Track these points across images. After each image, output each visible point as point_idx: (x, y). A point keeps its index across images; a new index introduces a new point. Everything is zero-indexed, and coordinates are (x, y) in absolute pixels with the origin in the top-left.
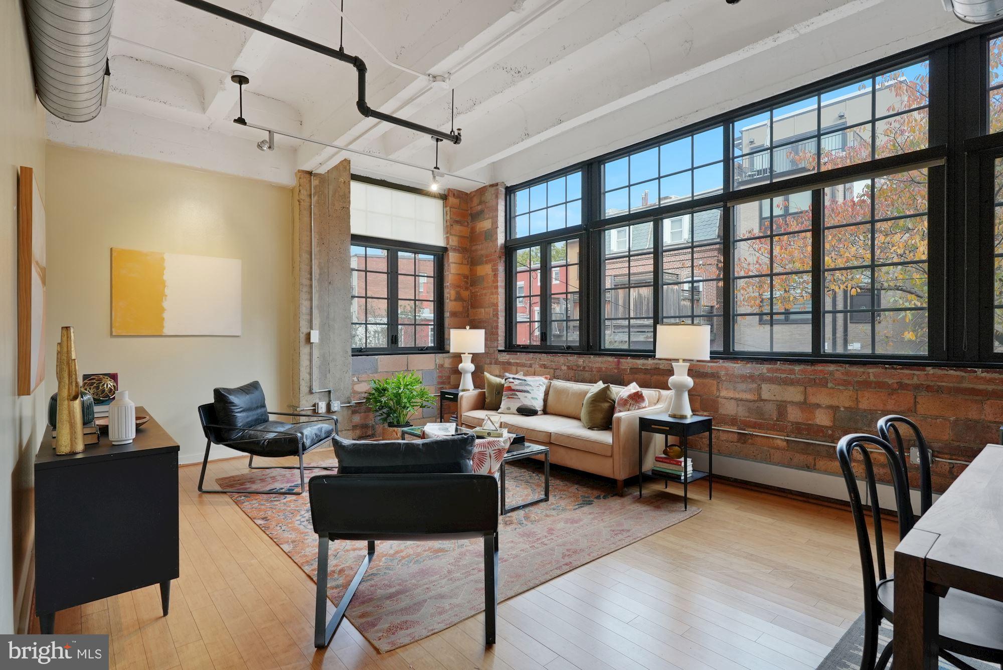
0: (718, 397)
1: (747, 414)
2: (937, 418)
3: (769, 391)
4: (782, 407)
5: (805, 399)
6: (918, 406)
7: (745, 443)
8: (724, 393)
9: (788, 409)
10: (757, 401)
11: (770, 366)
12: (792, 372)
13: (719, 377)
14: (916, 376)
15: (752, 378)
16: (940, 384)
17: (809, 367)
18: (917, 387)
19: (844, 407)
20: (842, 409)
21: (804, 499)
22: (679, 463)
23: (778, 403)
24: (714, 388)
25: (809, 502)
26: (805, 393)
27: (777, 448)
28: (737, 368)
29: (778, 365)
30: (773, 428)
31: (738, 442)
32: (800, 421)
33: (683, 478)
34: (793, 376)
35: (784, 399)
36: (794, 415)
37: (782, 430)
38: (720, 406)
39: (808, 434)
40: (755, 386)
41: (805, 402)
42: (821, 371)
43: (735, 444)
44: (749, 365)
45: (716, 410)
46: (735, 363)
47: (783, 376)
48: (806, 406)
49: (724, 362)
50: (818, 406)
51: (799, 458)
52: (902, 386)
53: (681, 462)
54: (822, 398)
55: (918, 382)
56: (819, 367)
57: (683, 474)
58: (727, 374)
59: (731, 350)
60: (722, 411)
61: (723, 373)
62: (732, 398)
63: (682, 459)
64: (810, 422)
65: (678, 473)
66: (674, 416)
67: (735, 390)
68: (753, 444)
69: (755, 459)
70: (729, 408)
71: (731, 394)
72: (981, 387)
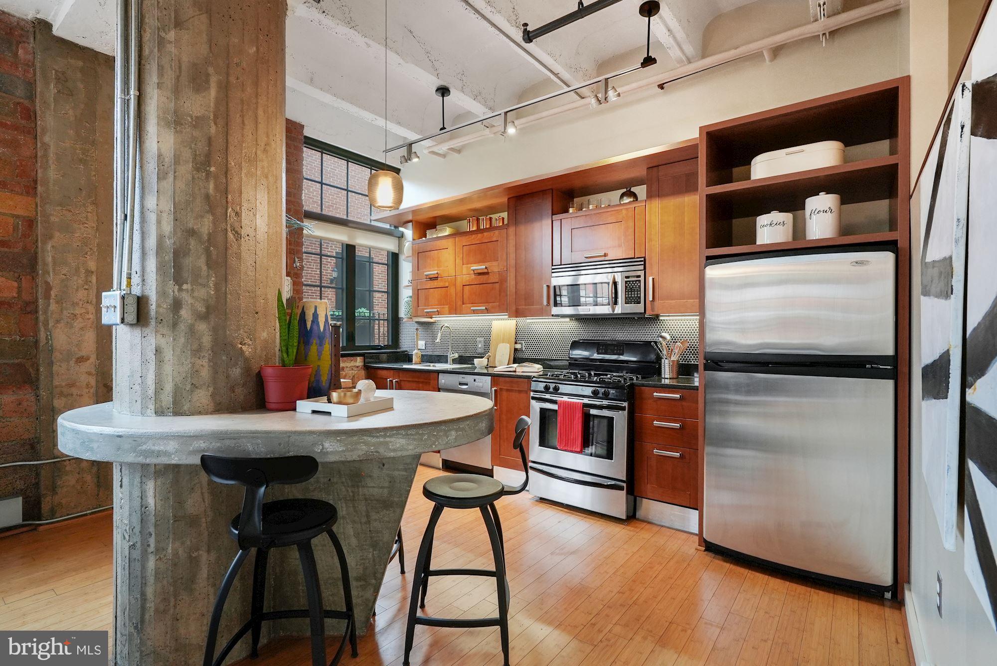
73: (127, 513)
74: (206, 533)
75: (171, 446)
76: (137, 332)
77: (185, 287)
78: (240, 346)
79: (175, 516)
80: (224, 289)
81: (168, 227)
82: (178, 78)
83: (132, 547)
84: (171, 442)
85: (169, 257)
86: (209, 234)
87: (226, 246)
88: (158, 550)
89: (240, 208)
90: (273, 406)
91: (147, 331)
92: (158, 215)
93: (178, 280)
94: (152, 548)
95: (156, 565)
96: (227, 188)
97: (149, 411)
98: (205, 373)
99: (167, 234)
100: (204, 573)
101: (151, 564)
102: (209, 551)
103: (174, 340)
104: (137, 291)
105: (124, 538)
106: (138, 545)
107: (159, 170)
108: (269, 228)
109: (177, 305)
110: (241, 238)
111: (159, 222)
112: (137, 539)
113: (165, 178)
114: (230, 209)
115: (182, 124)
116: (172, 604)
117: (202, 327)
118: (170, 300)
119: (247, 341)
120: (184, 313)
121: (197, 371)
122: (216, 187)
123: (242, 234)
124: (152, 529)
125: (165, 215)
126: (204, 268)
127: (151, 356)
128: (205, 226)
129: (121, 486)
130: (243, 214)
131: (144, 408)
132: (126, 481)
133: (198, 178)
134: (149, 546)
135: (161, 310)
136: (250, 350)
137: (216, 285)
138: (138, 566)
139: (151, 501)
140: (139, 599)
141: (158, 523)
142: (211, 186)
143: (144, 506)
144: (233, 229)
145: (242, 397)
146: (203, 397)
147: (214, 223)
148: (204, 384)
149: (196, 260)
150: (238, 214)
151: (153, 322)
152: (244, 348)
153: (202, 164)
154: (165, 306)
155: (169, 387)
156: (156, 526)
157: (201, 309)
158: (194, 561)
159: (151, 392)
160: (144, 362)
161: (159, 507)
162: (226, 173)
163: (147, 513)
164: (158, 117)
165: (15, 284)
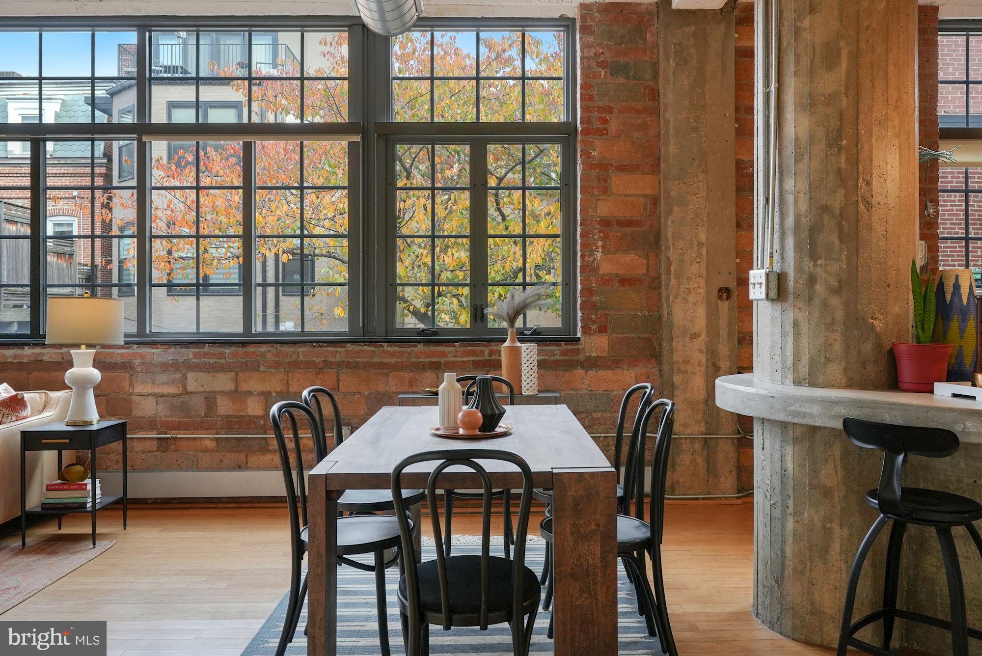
0: (131, 394)
1: (169, 413)
2: (355, 394)
3: (195, 382)
4: (210, 399)
5: (236, 387)
6: (341, 384)
7: (166, 450)
8: (139, 389)
9: (218, 402)
10: (181, 394)
11: (197, 350)
12: (222, 355)
13: (132, 368)
14: (338, 354)
15: (175, 366)
16: (357, 360)
17: (240, 349)
18: (339, 365)
19: (276, 392)
20: (274, 394)
21: (236, 505)
22: (83, 488)
23: (207, 395)
24: (126, 384)
25: (241, 508)
26: (236, 381)
27: (206, 450)
28: (156, 354)
29: (206, 349)
30: (199, 426)
31: (157, 451)
32: (231, 413)
33: (89, 505)
34: (223, 361)
35: (213, 389)
36: (224, 407)
37: (210, 428)
38: (134, 406)
39: (238, 429)
40: (178, 376)
41: (236, 391)
42: (253, 353)
43: (154, 453)
44: (171, 350)
45: (128, 413)
46: (153, 348)
47: (212, 361)
48: (238, 395)
49: (139, 347)
50: (250, 393)
51: (231, 458)
52: (327, 364)
53: (86, 485)
54: (254, 384)
55: (340, 360)
56: (251, 349)
57: (90, 500)
58: (142, 363)
59: (148, 332)
60: (137, 413)
61: (137, 362)
62: (149, 395)
63: (88, 481)
64: (241, 414)
65: (83, 500)
66: (74, 424)
67: (153, 383)
68: (177, 450)
69: (179, 468)
70: (146, 408)
71: (149, 389)
72: (387, 360)
73: (769, 474)
74: (839, 508)
75: (816, 409)
76: (778, 307)
77: (819, 262)
78: (871, 321)
79: (810, 484)
80: (855, 262)
81: (804, 206)
82: (812, 62)
83: (773, 506)
84: (815, 406)
85: (805, 234)
86: (842, 208)
87: (858, 217)
88: (796, 513)
89: (871, 176)
90: (906, 386)
91: (786, 305)
92: (795, 196)
93: (814, 257)
94: (790, 510)
95: (794, 527)
96: (858, 158)
97: (788, 380)
98: (838, 347)
99: (803, 212)
100: (836, 547)
101: (790, 524)
102: (841, 526)
103: (810, 314)
104: (777, 268)
105: (766, 497)
106: (779, 504)
107: (796, 153)
108: (901, 191)
109: (812, 280)
110: (871, 208)
111: (796, 202)
112: (778, 498)
113: (801, 160)
114: (861, 180)
115: (816, 105)
116: (808, 567)
117: (835, 301)
118: (806, 276)
119: (879, 316)
120: (819, 288)
121: (830, 345)
122: (848, 160)
123: (873, 203)
124: (790, 492)
125: (801, 195)
126: (837, 242)
127: (790, 329)
128: (837, 201)
129: (763, 449)
130: (874, 182)
131: (784, 376)
132: (767, 444)
133: (831, 154)
134: (788, 507)
135: (798, 286)
136: (881, 325)
137: (848, 259)
138: (778, 524)
139: (790, 465)
140: (780, 556)
141: (796, 487)
142: (843, 160)
143: (784, 470)
144: (864, 200)
145: (873, 375)
146: (835, 370)
147: (845, 196)
148: (837, 358)
149: (830, 237)
150: (868, 183)
151: (791, 297)
152: (876, 323)
153: (834, 140)
154: (802, 282)
155: (805, 359)
156: (794, 489)
157: (834, 283)
158: (827, 533)
159: (790, 362)
160: (784, 334)
161: (796, 472)
162: (857, 144)
163: (787, 476)
164: (795, 103)
165: (645, 261)
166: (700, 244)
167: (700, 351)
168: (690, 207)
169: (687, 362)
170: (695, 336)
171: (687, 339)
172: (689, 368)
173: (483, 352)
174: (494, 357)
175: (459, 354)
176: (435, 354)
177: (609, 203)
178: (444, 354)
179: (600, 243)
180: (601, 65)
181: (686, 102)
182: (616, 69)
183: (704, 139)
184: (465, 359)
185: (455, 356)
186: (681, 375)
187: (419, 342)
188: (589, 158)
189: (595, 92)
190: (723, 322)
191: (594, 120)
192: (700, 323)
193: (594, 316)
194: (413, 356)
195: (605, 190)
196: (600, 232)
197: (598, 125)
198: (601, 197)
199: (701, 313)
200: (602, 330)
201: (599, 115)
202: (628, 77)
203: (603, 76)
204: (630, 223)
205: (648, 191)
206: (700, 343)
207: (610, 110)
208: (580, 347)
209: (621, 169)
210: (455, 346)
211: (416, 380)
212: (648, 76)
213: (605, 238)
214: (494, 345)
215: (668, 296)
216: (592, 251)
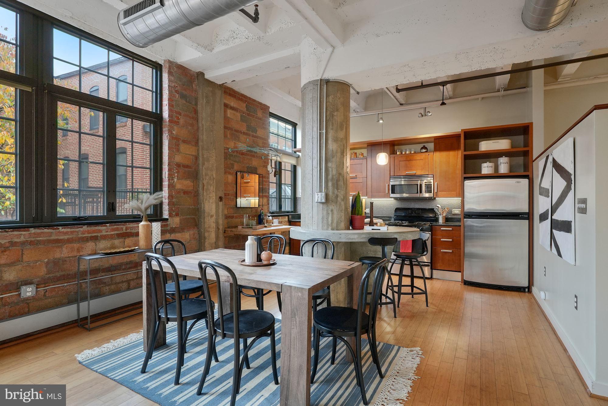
2: (37, 261)
6: (24, 256)
14: (22, 236)
16: (38, 239)
18: (23, 243)
55: (24, 240)
72: (62, 237)
76: (325, 205)
85: (335, 182)
87: (346, 178)
92: (332, 169)
96: (347, 159)
97: (329, 229)
99: (334, 174)
103: (336, 207)
107: (332, 155)
109: (337, 196)
111: (332, 171)
113: (334, 157)
115: (338, 141)
118: (335, 195)
126: (343, 185)
133: (342, 157)
135: (333, 198)
144: (347, 172)
146: (343, 224)
151: (331, 202)
153: (342, 153)
155: (335, 221)
157: (342, 197)
159: (330, 223)
160: (328, 214)
162: (347, 155)
165: (192, 184)
166: (214, 178)
167: (213, 222)
168: (211, 163)
169: (209, 227)
170: (212, 216)
171: (210, 218)
172: (210, 230)
173: (122, 229)
174: (128, 231)
175: (109, 230)
176: (94, 232)
177: (180, 156)
178: (100, 231)
179: (176, 175)
180: (176, 91)
181: (209, 119)
182: (183, 96)
183: (214, 136)
184: (112, 233)
185: (107, 232)
186: (208, 233)
187: (84, 224)
188: (172, 134)
189: (174, 103)
190: (220, 210)
191: (174, 117)
192: (213, 212)
193: (174, 208)
194: (80, 233)
195: (178, 150)
196: (176, 169)
197: (175, 119)
198: (176, 153)
199: (214, 206)
200: (177, 215)
201: (176, 115)
202: (186, 102)
203: (177, 98)
204: (187, 167)
205: (194, 154)
206: (213, 219)
207: (180, 114)
208: (168, 223)
209: (184, 141)
210: (107, 226)
211: (82, 248)
212: (193, 103)
213: (178, 172)
214: (128, 224)
215: (203, 199)
216: (173, 178)
